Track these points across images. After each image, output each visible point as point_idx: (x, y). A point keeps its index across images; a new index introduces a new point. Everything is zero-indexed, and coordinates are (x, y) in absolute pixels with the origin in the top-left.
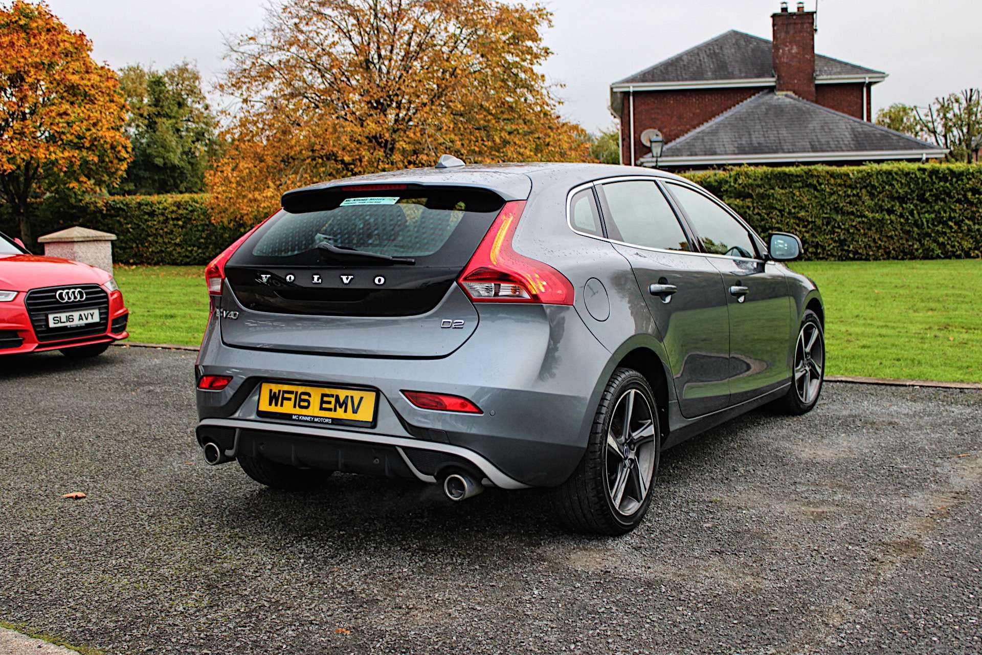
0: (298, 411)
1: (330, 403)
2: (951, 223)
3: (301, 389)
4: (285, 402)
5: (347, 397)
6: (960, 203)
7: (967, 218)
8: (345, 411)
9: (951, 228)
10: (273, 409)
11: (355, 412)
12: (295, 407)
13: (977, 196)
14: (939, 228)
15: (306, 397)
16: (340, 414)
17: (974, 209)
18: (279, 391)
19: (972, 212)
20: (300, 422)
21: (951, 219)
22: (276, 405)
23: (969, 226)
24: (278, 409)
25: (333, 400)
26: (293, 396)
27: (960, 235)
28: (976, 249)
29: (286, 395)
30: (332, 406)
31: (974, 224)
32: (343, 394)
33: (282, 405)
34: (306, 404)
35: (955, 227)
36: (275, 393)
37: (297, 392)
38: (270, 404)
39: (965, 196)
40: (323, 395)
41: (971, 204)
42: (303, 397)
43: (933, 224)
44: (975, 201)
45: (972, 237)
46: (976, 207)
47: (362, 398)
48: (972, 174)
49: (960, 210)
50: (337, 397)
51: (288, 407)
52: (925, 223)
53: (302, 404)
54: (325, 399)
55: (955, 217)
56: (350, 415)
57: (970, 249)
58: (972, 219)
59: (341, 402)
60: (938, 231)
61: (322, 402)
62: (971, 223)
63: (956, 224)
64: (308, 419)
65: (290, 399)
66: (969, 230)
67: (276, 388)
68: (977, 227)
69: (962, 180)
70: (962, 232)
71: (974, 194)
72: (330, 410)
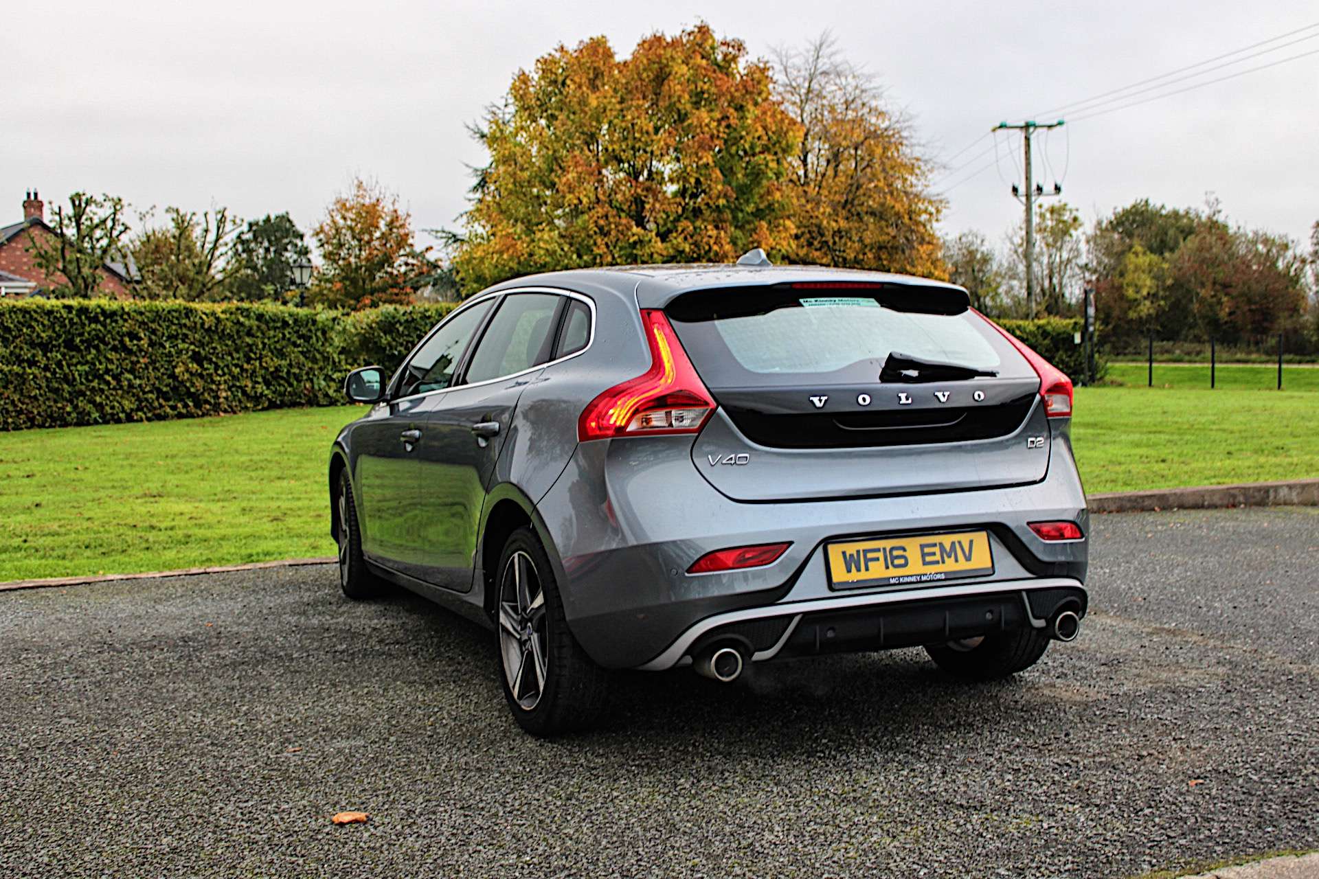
0: (892, 572)
1: (934, 554)
2: (108, 378)
3: (888, 544)
4: (870, 564)
5: (953, 543)
6: (116, 352)
7: (126, 370)
8: (957, 561)
9: (108, 383)
10: (855, 576)
11: (968, 559)
12: (887, 568)
13: (135, 342)
14: (95, 384)
15: (900, 553)
16: (950, 565)
17: (134, 359)
18: (858, 552)
19: (132, 362)
20: (901, 585)
21: (107, 371)
22: (859, 570)
23: (129, 380)
24: (863, 575)
25: (937, 550)
26: (880, 555)
27: (120, 392)
28: (139, 409)
29: (870, 555)
30: (938, 557)
31: (135, 378)
32: (947, 540)
33: (867, 569)
34: (902, 561)
35: (113, 383)
36: (851, 555)
37: (884, 549)
38: (849, 571)
39: (122, 342)
40: (922, 547)
41: (130, 352)
42: (895, 553)
43: (87, 379)
44: (135, 348)
45: (134, 395)
46: (136, 356)
47: (971, 542)
48: (128, 314)
49: (118, 360)
50: (941, 544)
51: (877, 571)
52: (78, 378)
53: (897, 562)
54: (927, 550)
55: (112, 370)
56: (963, 565)
57: (132, 410)
58: (132, 371)
59: (948, 549)
60: (93, 387)
61: (924, 555)
62: (131, 377)
63: (114, 377)
64: (913, 579)
65: (877, 559)
66: (131, 386)
67: (851, 548)
68: (138, 382)
69: (116, 322)
70: (121, 388)
71: (131, 341)
72: (937, 562)
